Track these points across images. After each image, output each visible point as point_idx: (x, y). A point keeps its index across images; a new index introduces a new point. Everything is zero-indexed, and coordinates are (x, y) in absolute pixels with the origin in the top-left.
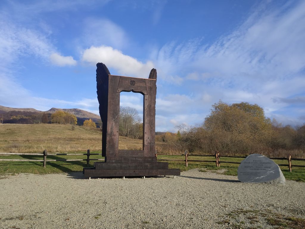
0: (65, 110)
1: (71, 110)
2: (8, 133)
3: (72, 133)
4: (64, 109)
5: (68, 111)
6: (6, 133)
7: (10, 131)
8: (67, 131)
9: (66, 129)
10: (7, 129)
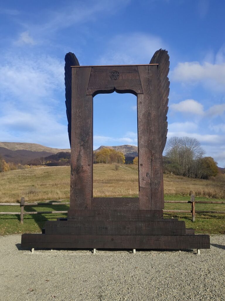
0: (115, 147)
1: (121, 146)
2: (43, 177)
3: (115, 174)
4: (113, 147)
5: (119, 148)
6: (42, 177)
7: (47, 173)
8: (110, 171)
9: (109, 169)
10: (45, 172)
